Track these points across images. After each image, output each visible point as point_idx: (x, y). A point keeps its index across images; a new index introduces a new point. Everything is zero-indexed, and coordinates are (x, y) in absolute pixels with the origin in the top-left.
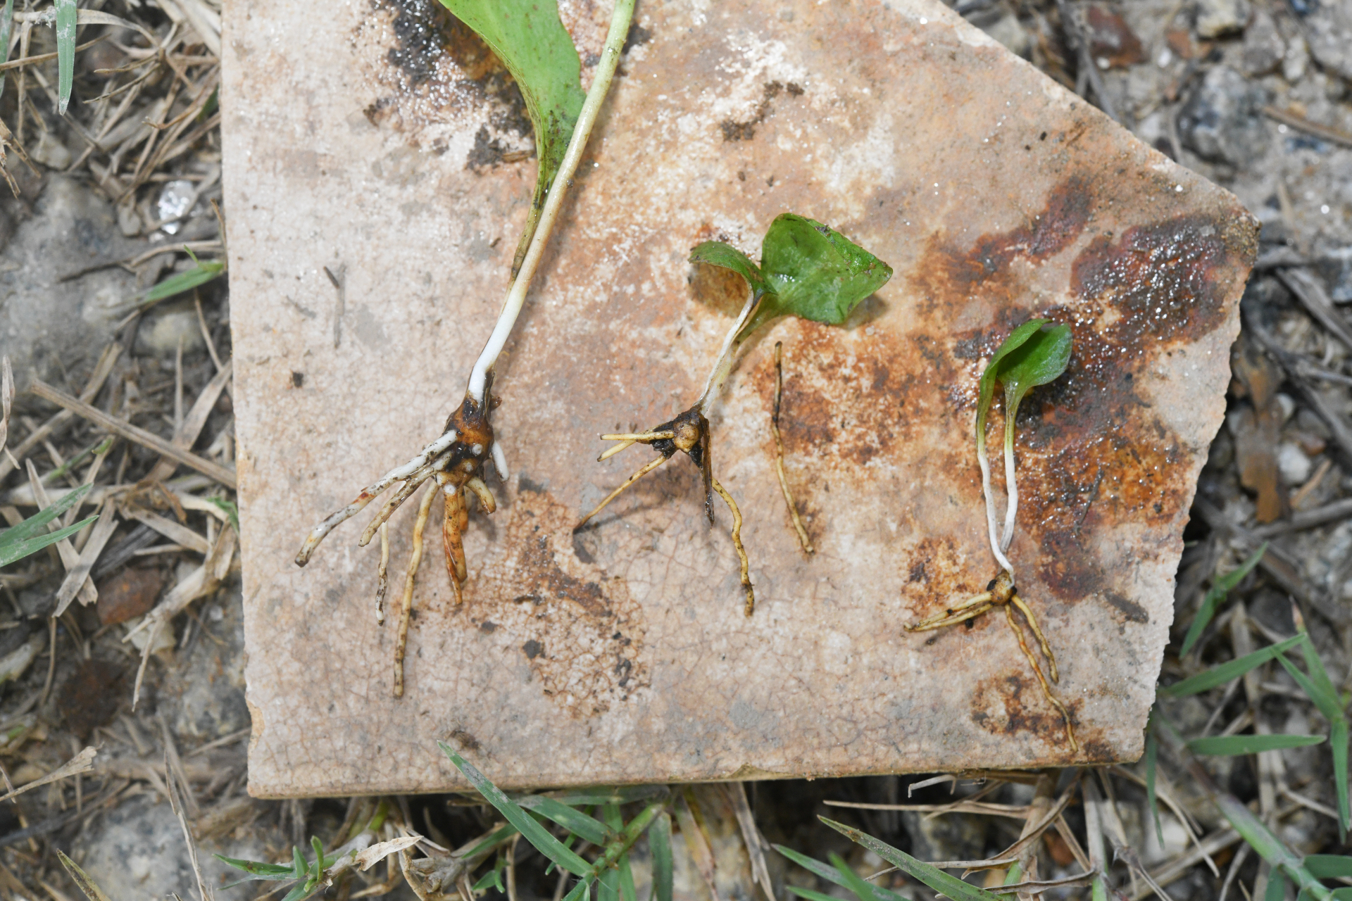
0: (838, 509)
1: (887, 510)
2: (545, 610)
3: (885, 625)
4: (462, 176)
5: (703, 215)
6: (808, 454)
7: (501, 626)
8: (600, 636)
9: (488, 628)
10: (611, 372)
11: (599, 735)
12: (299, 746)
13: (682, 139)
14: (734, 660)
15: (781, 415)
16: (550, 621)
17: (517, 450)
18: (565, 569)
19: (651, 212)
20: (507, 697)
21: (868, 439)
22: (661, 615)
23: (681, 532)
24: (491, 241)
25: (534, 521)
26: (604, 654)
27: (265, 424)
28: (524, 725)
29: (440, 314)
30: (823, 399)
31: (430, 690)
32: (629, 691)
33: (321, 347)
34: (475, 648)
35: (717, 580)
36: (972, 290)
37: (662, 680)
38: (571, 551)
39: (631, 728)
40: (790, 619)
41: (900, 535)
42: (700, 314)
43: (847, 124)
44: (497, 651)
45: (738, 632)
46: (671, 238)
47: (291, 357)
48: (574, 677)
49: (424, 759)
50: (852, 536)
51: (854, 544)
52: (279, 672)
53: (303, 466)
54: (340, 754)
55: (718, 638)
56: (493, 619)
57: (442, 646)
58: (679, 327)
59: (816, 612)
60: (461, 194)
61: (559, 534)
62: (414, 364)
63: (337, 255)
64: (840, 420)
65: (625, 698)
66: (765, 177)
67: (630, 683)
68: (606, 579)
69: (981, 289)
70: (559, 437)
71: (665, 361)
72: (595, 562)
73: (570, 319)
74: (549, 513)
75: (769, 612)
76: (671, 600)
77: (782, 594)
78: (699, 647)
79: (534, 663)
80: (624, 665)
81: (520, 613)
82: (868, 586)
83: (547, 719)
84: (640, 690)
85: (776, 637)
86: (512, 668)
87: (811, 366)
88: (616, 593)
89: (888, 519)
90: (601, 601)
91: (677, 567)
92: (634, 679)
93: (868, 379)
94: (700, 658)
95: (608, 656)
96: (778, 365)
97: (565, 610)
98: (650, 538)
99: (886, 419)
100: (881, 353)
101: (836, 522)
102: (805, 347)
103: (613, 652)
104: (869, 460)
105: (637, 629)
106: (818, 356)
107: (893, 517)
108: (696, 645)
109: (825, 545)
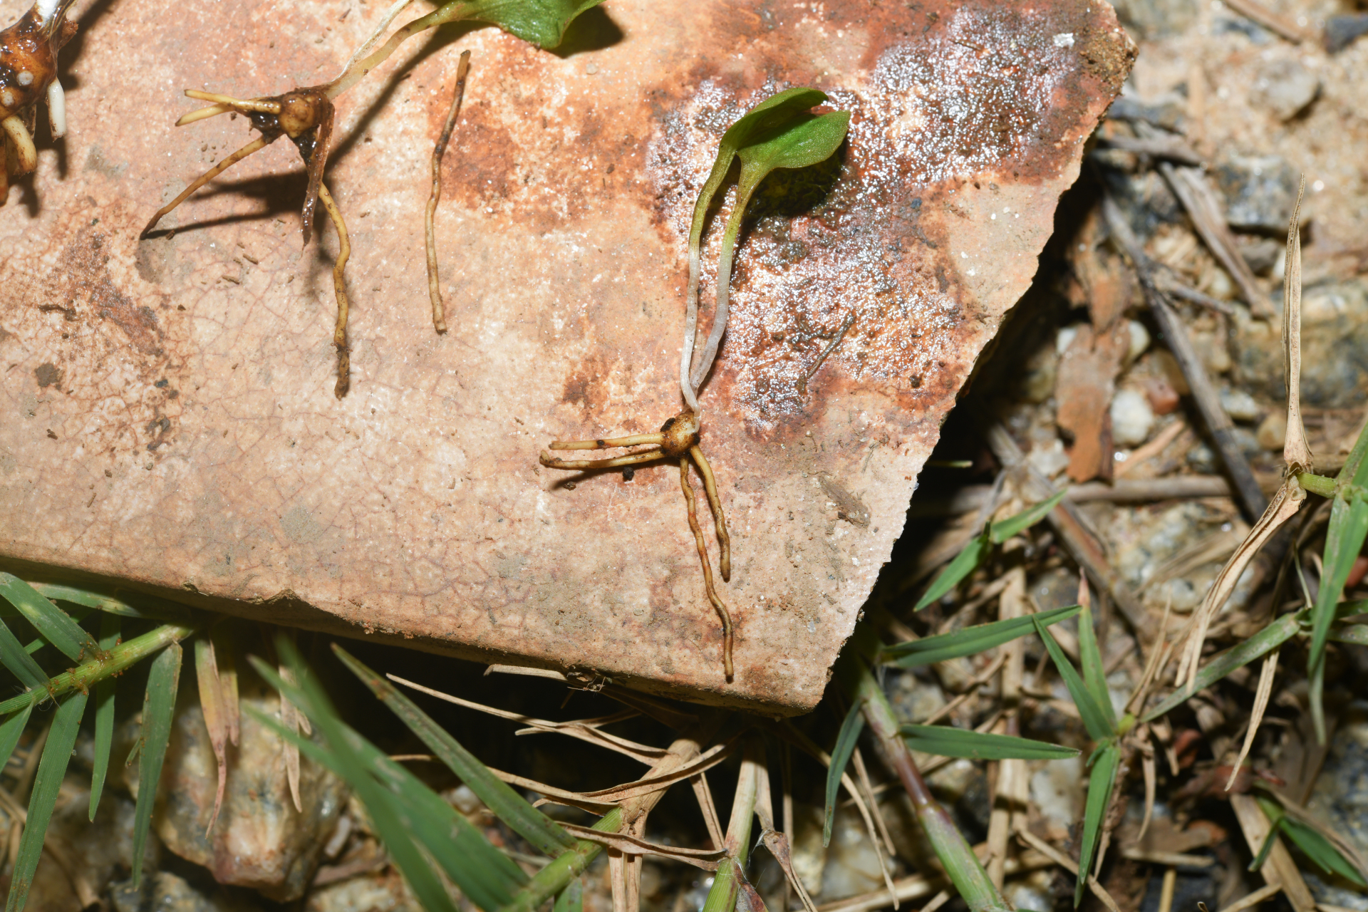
0: (492, 285)
1: (557, 301)
2: (78, 328)
3: (518, 450)
6: (472, 206)
7: (15, 336)
8: (140, 378)
10: (244, 46)
11: (106, 506)
14: (305, 451)
15: (449, 148)
16: (81, 344)
17: (98, 116)
18: (117, 281)
21: (555, 204)
22: (226, 372)
23: (281, 269)
25: (95, 212)
26: (139, 402)
28: (9, 472)
30: (509, 141)
32: (159, 458)
35: (313, 341)
36: (737, 47)
37: (205, 454)
38: (133, 260)
39: (149, 507)
40: (394, 413)
41: (566, 338)
44: (2, 368)
45: (320, 414)
48: (94, 421)
50: (503, 324)
51: (502, 335)
55: (294, 416)
56: (6, 325)
58: (345, 10)
59: (429, 412)
61: (122, 235)
64: (524, 172)
65: (150, 468)
67: (163, 448)
68: (165, 306)
69: (750, 48)
70: (157, 112)
71: (317, 46)
72: (158, 282)
74: (117, 206)
75: (368, 399)
76: (245, 353)
77: (391, 378)
78: (265, 422)
79: (44, 394)
80: (161, 423)
81: (43, 325)
82: (507, 393)
83: (43, 470)
84: (174, 461)
85: (369, 433)
86: (14, 393)
87: (505, 95)
88: (175, 328)
89: (556, 314)
90: (153, 333)
91: (264, 312)
92: (168, 443)
93: (574, 129)
94: (262, 437)
95: (143, 407)
96: (461, 83)
97: (103, 334)
98: (238, 267)
99: (585, 184)
100: (600, 100)
101: (487, 301)
102: (502, 70)
103: (151, 403)
104: (550, 231)
105: (191, 380)
106: (518, 85)
107: (562, 313)
108: (262, 418)
109: (464, 329)
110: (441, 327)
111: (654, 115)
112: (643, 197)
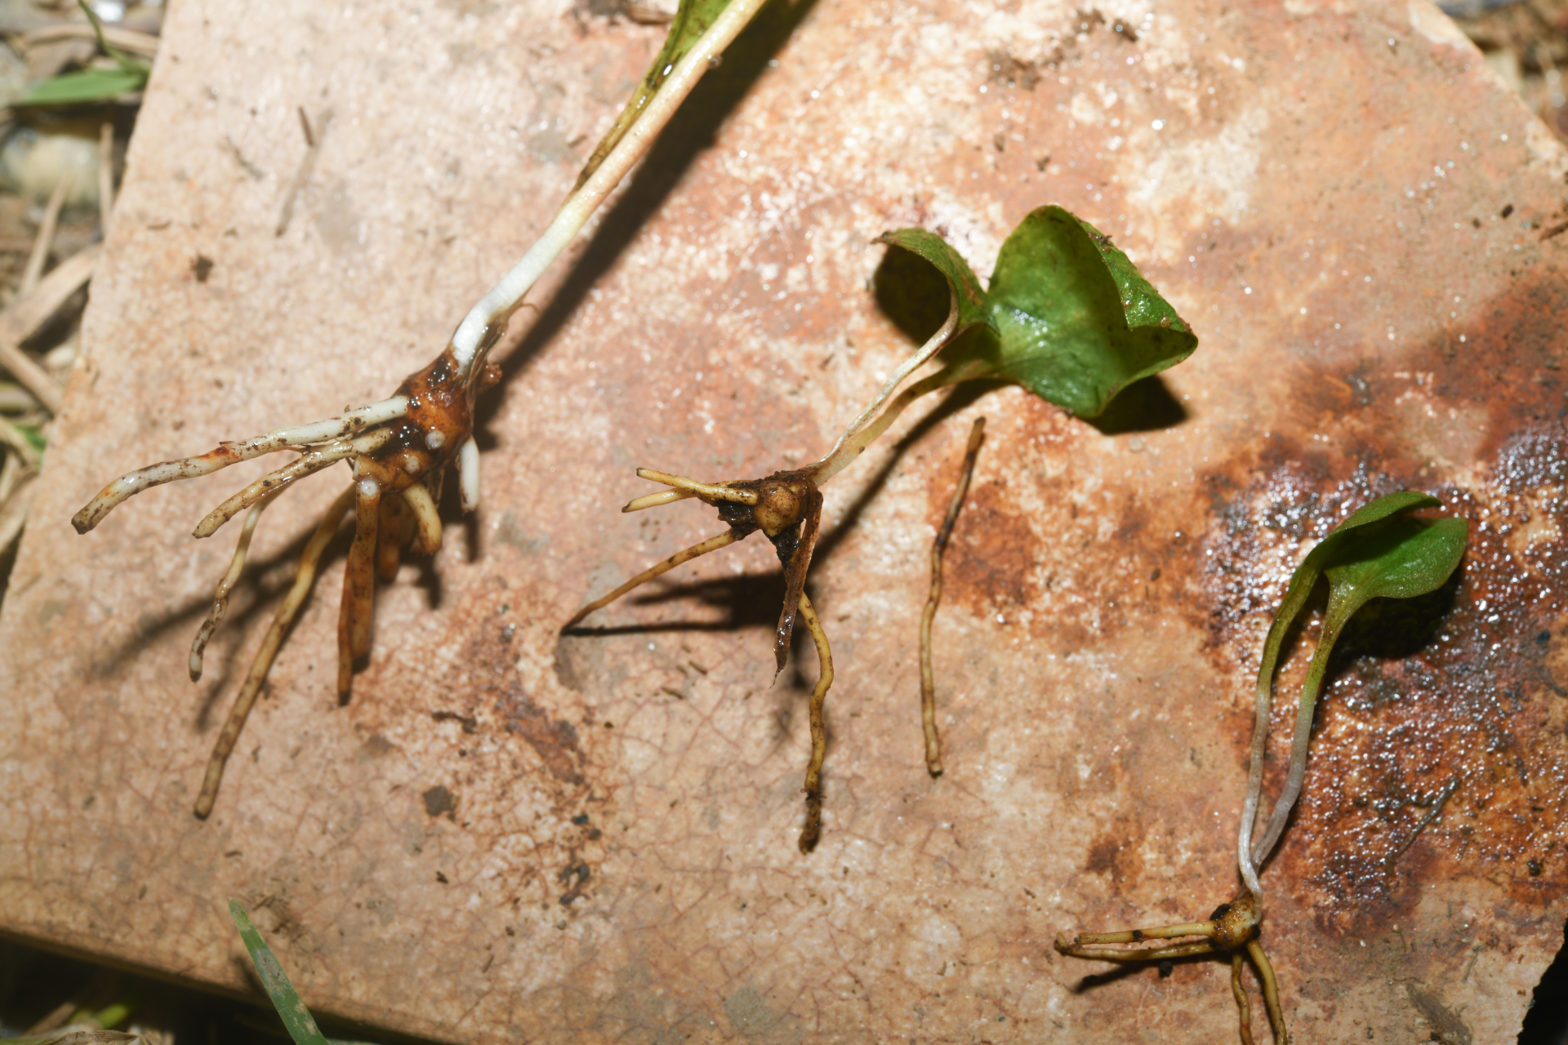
0: (1002, 717)
1: (1083, 741)
2: (478, 744)
3: (1026, 931)
4: (556, 26)
5: (919, 187)
6: (979, 613)
7: (400, 749)
8: (554, 811)
9: (378, 746)
10: (699, 393)
11: (505, 973)
12: (19, 848)
13: (921, 59)
14: (758, 916)
15: (953, 538)
16: (481, 764)
17: (512, 474)
18: (530, 686)
19: (839, 160)
20: (373, 866)
21: (1084, 616)
22: (661, 810)
23: (736, 682)
24: (571, 138)
25: (505, 596)
26: (552, 842)
27: (131, 323)
28: (386, 921)
29: (456, 227)
30: (1029, 532)
31: (255, 819)
32: (574, 914)
33: (254, 229)
34: (345, 771)
35: (772, 776)
36: (1322, 424)
37: (632, 913)
38: (549, 661)
39: (559, 977)
40: (872, 874)
41: (1092, 789)
42: (869, 341)
43: (1192, 104)
44: (381, 788)
45: (778, 871)
46: (857, 208)
47: (204, 230)
48: (494, 864)
49: (211, 929)
50: (1013, 768)
51: (1011, 782)
52: (27, 720)
53: (169, 404)
54: (80, 881)
55: (745, 871)
56: (389, 734)
57: (295, 753)
58: (827, 354)
59: (916, 875)
60: (547, 52)
61: (538, 628)
62: (391, 294)
63: (325, 92)
64: (1047, 573)
65: (562, 927)
66: (1038, 153)
67: (579, 902)
68: (588, 721)
69: (1337, 427)
70: (586, 472)
71: (792, 400)
72: (581, 690)
73: (660, 292)
74: (532, 592)
75: (841, 853)
76: (685, 786)
77: (870, 828)
78: (709, 876)
79: (433, 824)
80: (578, 870)
81: (436, 737)
82: (1015, 856)
83: (428, 922)
84: (592, 919)
85: (839, 898)
86: (396, 822)
87: (1025, 473)
88: (600, 750)
89: (1080, 757)
90: (572, 755)
91: (712, 736)
92: (587, 897)
93: (1111, 521)
94: (705, 896)
95: (557, 849)
96: (971, 456)
97: (510, 753)
98: (681, 677)
99: (1122, 593)
100: (1145, 485)
101: (993, 736)
102: (1023, 441)
103: (566, 844)
104: (1077, 651)
105: (617, 817)
106: (1041, 461)
107: (1089, 757)
108: (705, 872)
109: (964, 771)
110: (936, 768)
111: (1213, 507)
112: (1196, 613)
